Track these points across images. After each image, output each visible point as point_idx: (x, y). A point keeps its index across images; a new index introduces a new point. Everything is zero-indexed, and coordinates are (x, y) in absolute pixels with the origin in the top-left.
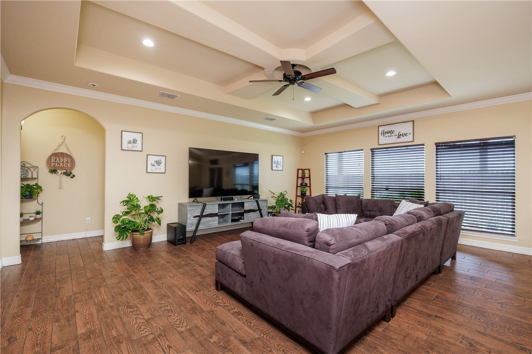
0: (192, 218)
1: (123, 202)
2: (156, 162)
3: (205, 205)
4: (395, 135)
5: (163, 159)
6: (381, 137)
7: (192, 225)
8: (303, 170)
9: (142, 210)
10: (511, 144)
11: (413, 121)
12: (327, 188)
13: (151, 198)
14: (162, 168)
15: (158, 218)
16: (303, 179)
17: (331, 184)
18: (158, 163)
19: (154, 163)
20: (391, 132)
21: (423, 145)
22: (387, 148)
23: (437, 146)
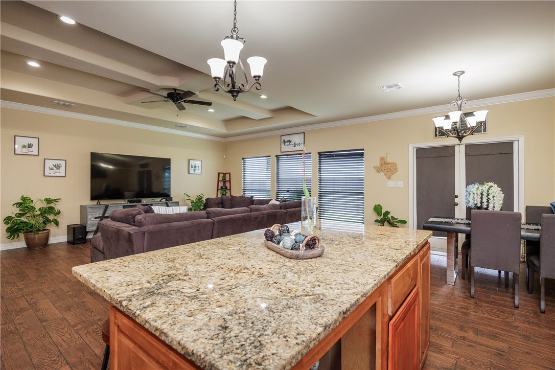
0: (92, 219)
1: (17, 204)
2: (55, 166)
3: (107, 207)
4: (292, 145)
5: (63, 163)
6: (283, 145)
7: (93, 225)
8: (225, 174)
9: (37, 211)
10: (361, 155)
11: (304, 133)
12: (244, 191)
13: (49, 201)
14: (62, 172)
15: (55, 220)
16: (224, 181)
17: (248, 187)
18: (58, 167)
19: (52, 167)
20: (289, 141)
21: (310, 153)
22: (288, 155)
23: (319, 155)
